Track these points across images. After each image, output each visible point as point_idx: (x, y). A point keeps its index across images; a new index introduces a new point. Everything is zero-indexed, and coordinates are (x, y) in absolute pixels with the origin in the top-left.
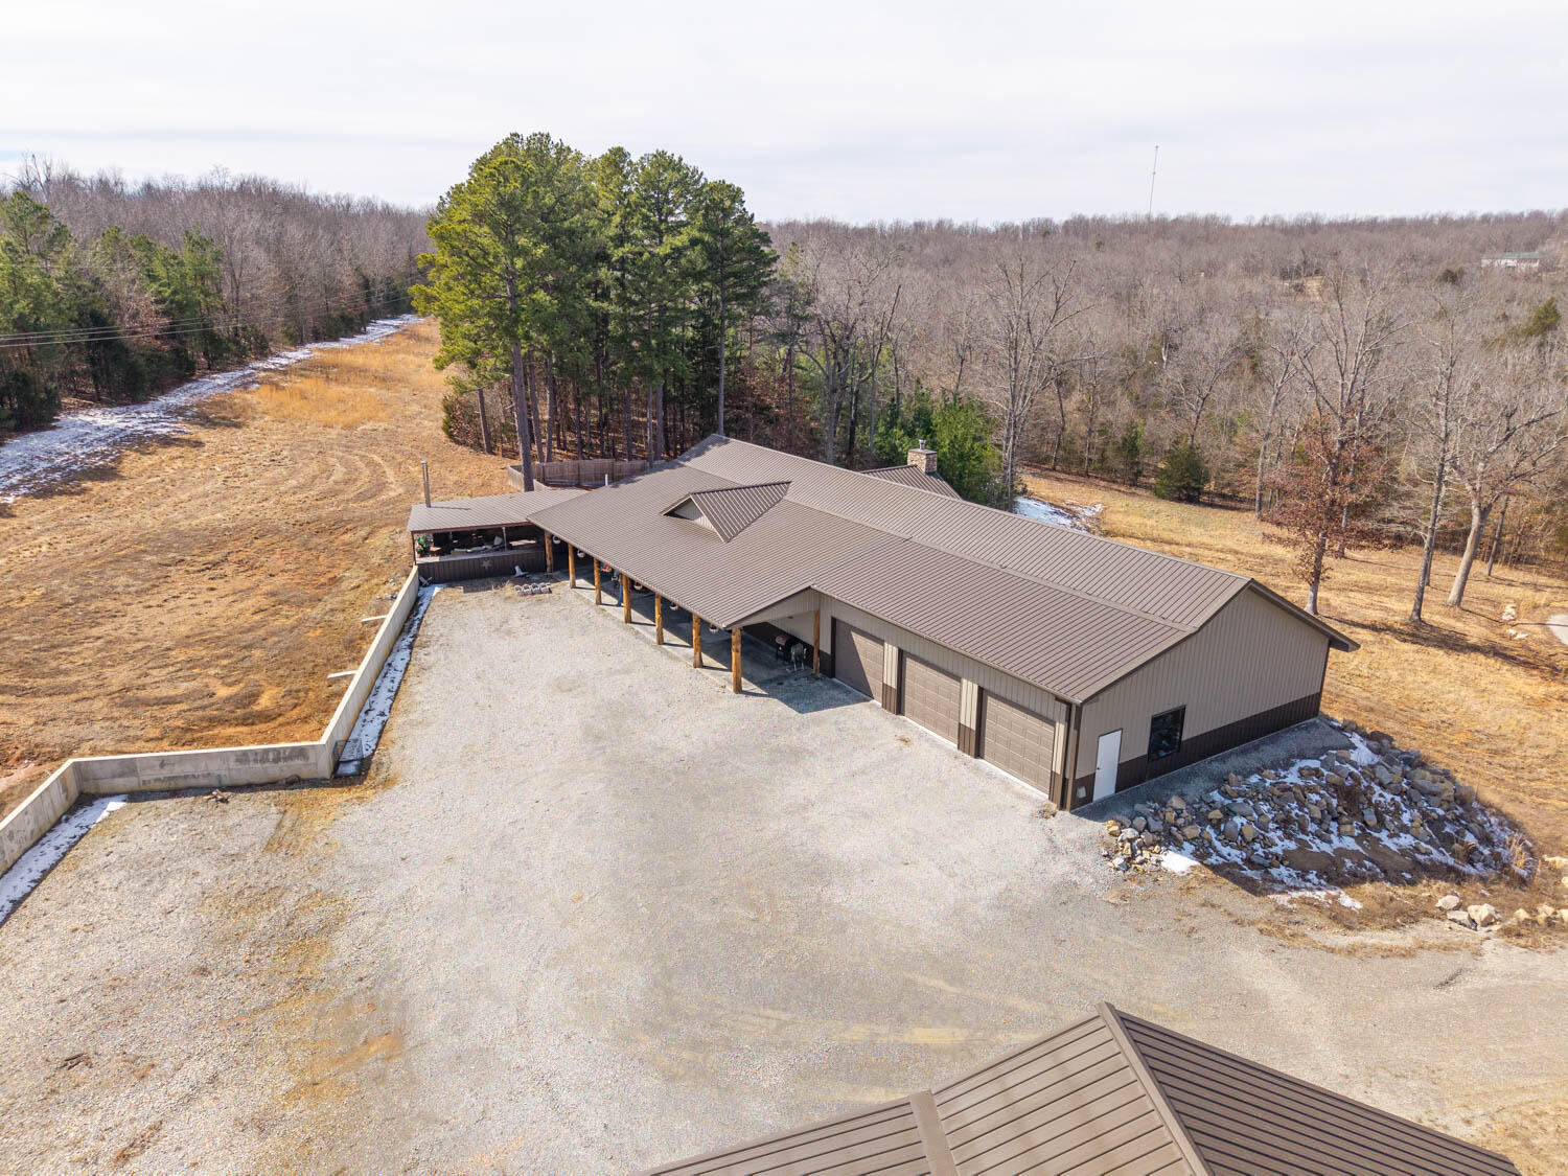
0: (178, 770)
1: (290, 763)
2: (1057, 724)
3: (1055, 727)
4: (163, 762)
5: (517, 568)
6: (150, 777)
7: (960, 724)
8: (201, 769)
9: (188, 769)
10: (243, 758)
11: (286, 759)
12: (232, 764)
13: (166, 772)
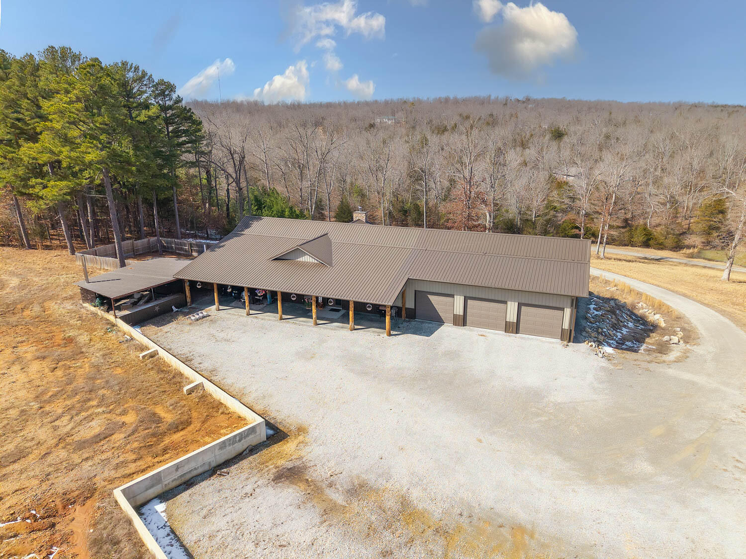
0: (186, 469)
1: (248, 439)
2: (565, 309)
3: (564, 311)
4: (177, 467)
5: (173, 307)
6: (169, 481)
7: (506, 322)
8: (200, 462)
9: (193, 465)
10: (223, 445)
11: (245, 437)
12: (217, 452)
13: (180, 473)
